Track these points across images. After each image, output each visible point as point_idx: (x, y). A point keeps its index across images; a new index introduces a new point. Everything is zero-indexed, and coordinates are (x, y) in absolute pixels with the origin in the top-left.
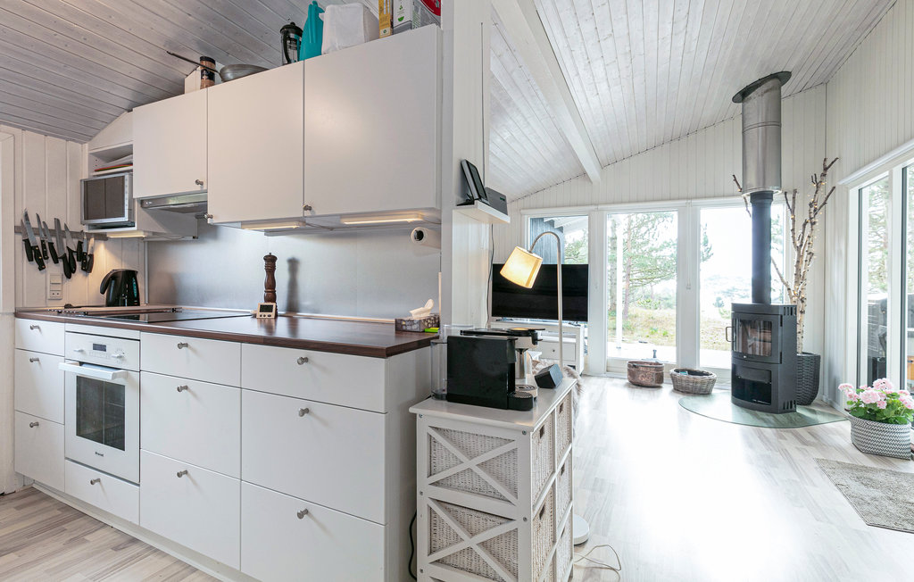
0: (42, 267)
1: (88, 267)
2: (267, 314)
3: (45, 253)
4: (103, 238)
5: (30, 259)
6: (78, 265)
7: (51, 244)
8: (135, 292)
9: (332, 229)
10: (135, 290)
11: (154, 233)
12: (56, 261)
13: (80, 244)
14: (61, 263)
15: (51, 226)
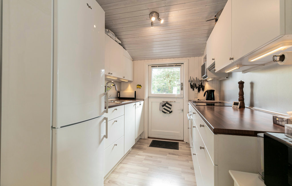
0: (193, 90)
1: (203, 90)
2: (236, 106)
3: (194, 86)
4: (206, 80)
5: (191, 88)
6: (201, 89)
7: (195, 84)
8: (213, 96)
9: (264, 65)
10: (212, 95)
11: (214, 78)
12: (196, 88)
13: (201, 83)
14: (197, 88)
15: (195, 79)
